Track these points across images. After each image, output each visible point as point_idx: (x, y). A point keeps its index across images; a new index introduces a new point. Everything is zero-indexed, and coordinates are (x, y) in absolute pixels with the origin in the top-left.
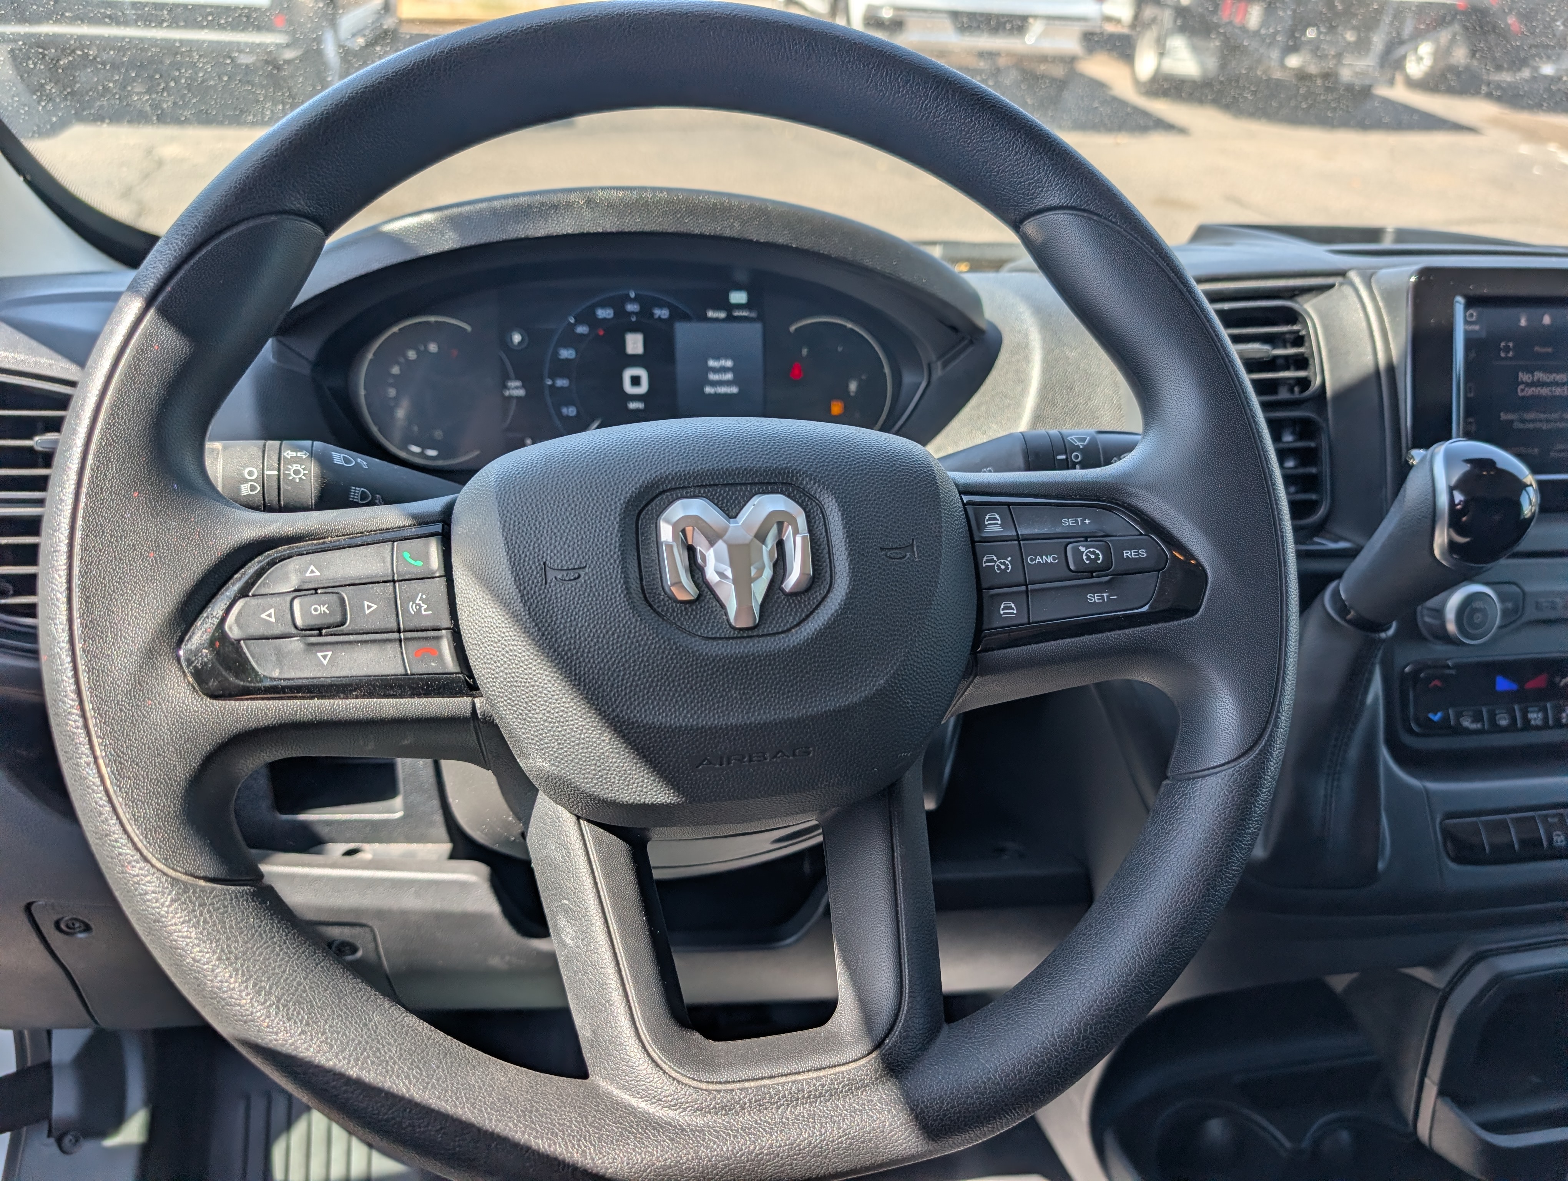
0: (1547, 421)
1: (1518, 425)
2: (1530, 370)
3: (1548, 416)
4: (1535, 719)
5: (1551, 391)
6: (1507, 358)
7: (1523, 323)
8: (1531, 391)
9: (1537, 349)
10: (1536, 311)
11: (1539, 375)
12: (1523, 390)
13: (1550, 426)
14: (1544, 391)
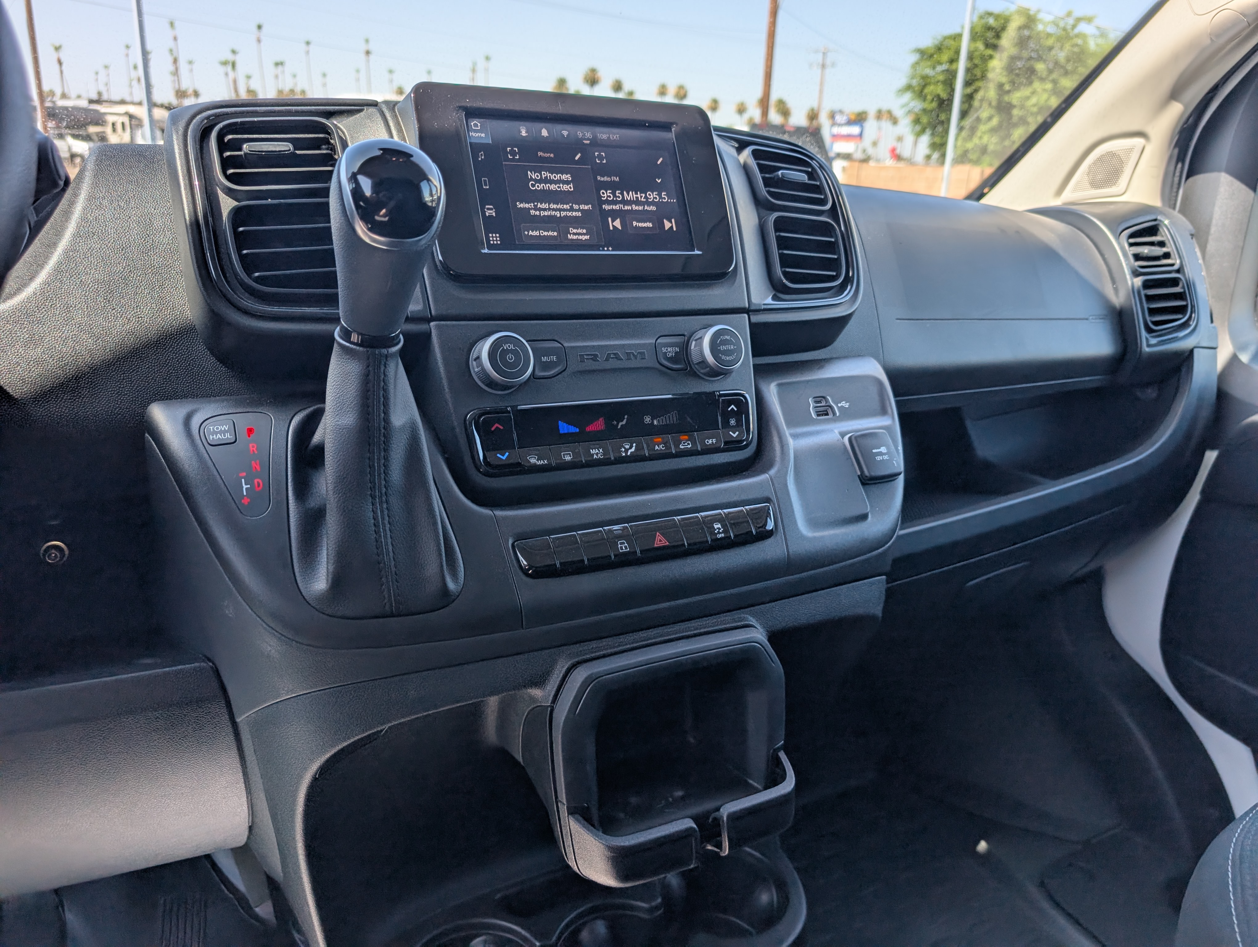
0: (560, 210)
1: (533, 212)
2: (539, 170)
3: (560, 206)
4: (597, 454)
5: (559, 187)
6: (513, 160)
7: (524, 133)
8: (540, 187)
9: (540, 154)
10: (535, 126)
11: (545, 174)
12: (533, 185)
13: (563, 214)
14: (553, 187)
